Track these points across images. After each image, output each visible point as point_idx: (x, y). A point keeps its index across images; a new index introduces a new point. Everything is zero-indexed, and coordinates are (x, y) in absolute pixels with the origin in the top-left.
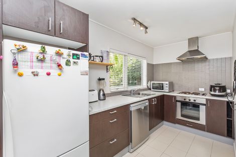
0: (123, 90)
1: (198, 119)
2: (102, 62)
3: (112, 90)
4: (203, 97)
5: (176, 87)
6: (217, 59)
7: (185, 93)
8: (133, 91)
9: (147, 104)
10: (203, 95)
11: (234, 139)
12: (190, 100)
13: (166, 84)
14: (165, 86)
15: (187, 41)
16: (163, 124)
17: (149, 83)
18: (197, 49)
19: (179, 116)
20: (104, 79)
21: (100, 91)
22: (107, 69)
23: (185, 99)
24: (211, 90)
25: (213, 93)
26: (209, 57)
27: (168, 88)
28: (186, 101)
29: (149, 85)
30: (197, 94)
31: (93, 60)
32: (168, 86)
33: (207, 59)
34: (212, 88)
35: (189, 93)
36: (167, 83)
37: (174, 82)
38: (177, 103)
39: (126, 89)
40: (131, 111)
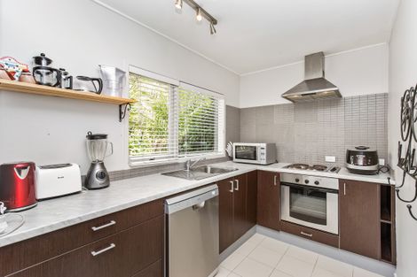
0: (165, 161)
1: (323, 221)
2: (99, 93)
3: (134, 164)
4: (334, 175)
5: (282, 154)
6: (360, 97)
7: (298, 166)
8: (191, 163)
9: (213, 193)
10: (334, 170)
11: (395, 265)
12: (307, 182)
13: (261, 147)
14: (259, 152)
15: (304, 61)
16: (255, 232)
17: (229, 146)
18: (321, 76)
19: (286, 216)
20: (104, 137)
21: (93, 165)
22: (121, 113)
23: (297, 180)
24: (349, 161)
25: (352, 166)
26: (344, 94)
27: (265, 157)
28: (300, 183)
29: (229, 150)
30: (322, 168)
31: (71, 88)
32: (264, 151)
33: (341, 97)
34: (351, 156)
35: (307, 167)
36: (264, 145)
37: (278, 144)
38: (283, 186)
39: (173, 160)
40: (167, 215)
